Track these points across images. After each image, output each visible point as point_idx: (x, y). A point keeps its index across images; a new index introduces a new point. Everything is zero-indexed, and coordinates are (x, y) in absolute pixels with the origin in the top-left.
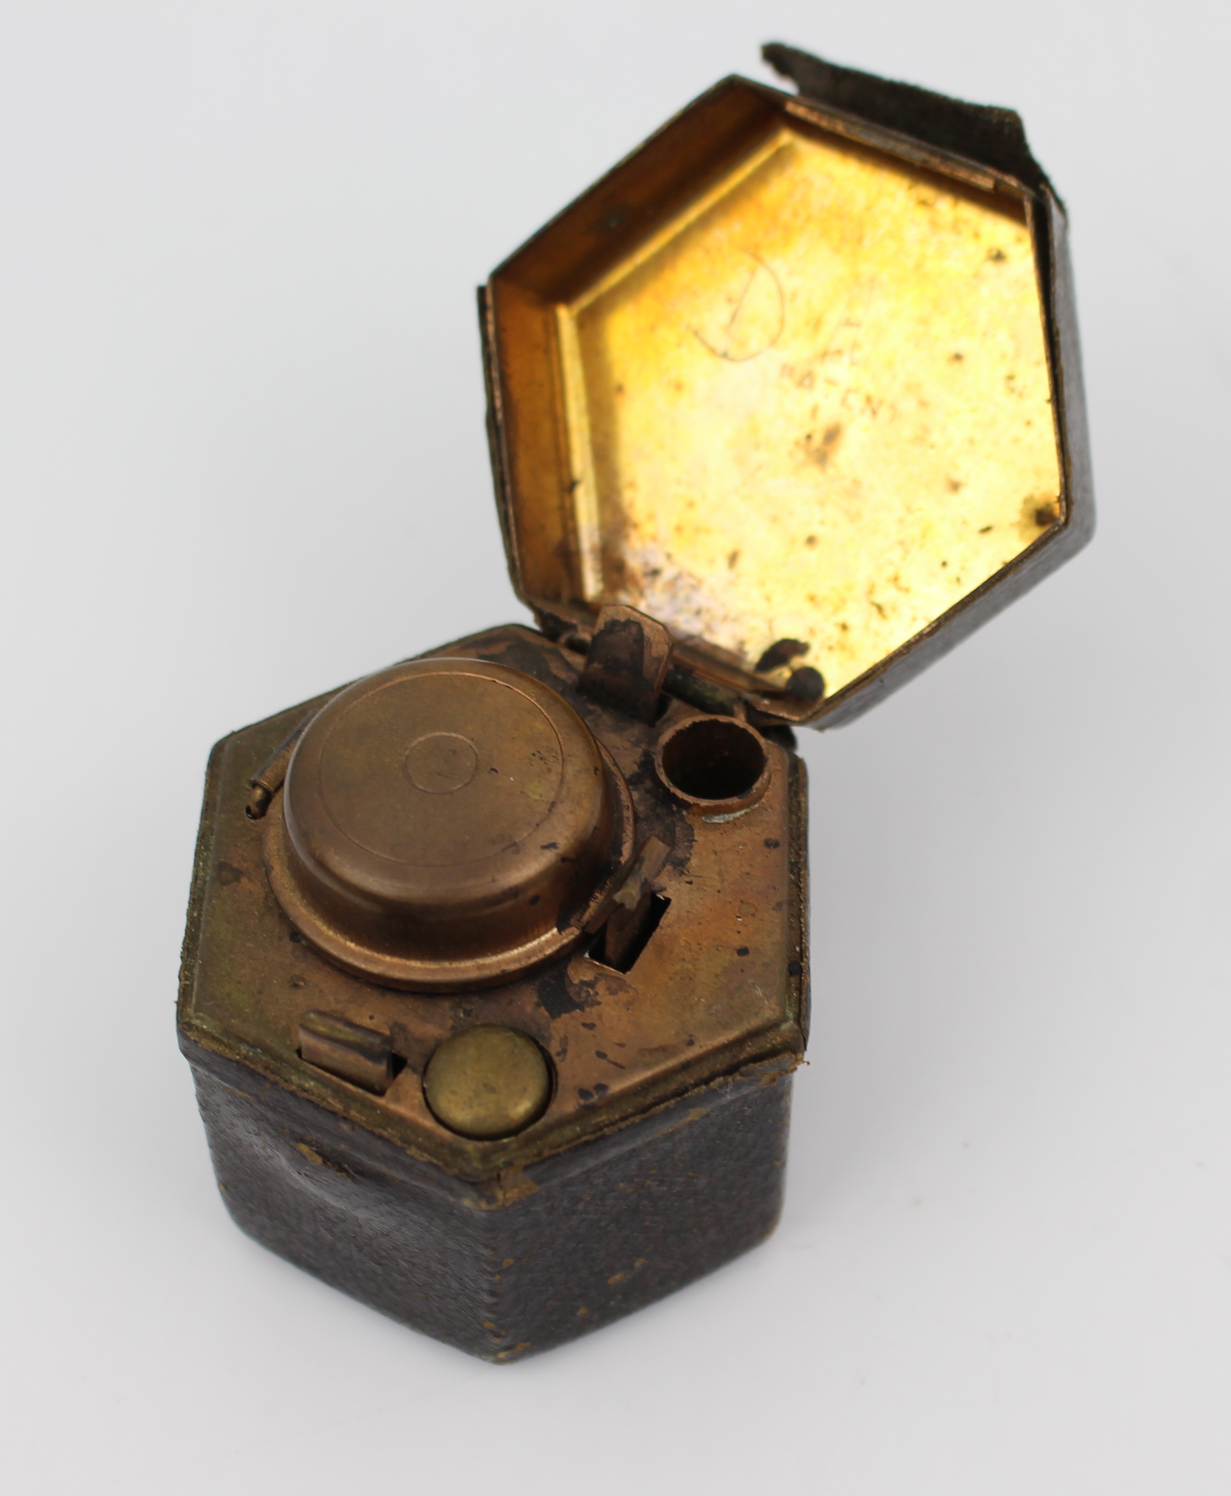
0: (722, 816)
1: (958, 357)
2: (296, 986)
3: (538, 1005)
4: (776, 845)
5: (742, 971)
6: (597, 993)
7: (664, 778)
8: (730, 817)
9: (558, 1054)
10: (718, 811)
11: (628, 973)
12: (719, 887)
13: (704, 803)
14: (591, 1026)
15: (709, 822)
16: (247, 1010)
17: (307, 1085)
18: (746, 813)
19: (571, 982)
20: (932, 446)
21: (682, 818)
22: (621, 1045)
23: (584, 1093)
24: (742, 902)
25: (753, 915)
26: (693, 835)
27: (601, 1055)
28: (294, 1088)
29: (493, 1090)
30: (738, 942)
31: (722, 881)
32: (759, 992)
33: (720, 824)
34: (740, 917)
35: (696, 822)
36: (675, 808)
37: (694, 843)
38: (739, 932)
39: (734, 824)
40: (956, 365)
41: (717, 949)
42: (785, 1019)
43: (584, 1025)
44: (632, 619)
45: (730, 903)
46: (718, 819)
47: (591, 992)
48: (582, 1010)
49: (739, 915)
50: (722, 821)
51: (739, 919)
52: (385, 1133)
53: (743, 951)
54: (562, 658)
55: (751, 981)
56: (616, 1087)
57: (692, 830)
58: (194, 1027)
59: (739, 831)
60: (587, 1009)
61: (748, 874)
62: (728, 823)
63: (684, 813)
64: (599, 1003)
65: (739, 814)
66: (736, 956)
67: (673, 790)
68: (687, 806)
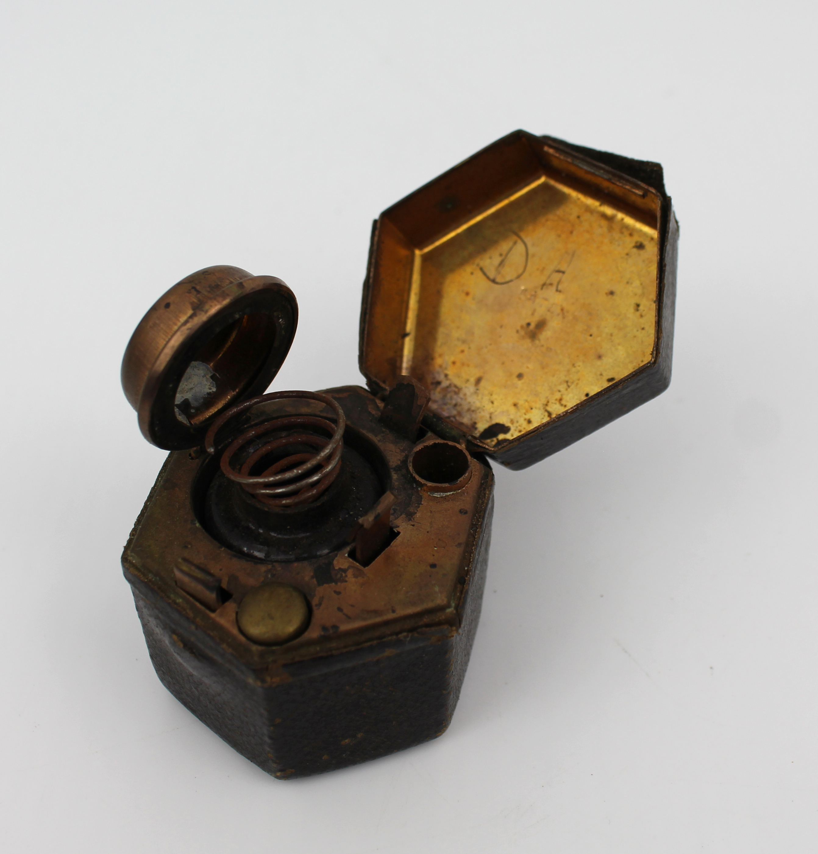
0: (439, 493)
2: (186, 547)
3: (312, 577)
4: (466, 513)
5: (430, 576)
6: (346, 576)
7: (411, 468)
8: (444, 495)
9: (316, 605)
10: (436, 490)
11: (366, 568)
12: (429, 530)
13: (429, 484)
14: (338, 593)
15: (431, 495)
16: (156, 556)
18: (453, 494)
19: (334, 568)
21: (418, 492)
22: (352, 606)
23: (324, 628)
24: (439, 539)
25: (444, 547)
26: (421, 501)
27: (340, 609)
29: (272, 618)
30: (432, 560)
31: (431, 527)
32: (437, 589)
33: (437, 497)
34: (436, 547)
35: (425, 495)
36: (415, 486)
37: (420, 505)
38: (434, 555)
39: (445, 498)
40: (610, 296)
41: (419, 563)
42: (449, 606)
43: (335, 592)
45: (433, 539)
46: (437, 495)
47: (344, 575)
48: (336, 583)
49: (436, 546)
50: (439, 496)
51: (435, 549)
53: (433, 566)
54: (376, 404)
55: (433, 582)
56: (344, 627)
57: (422, 498)
59: (447, 503)
60: (339, 584)
61: (446, 525)
62: (442, 497)
63: (418, 488)
64: (346, 581)
65: (449, 493)
66: (429, 568)
67: (418, 478)
68: (421, 485)
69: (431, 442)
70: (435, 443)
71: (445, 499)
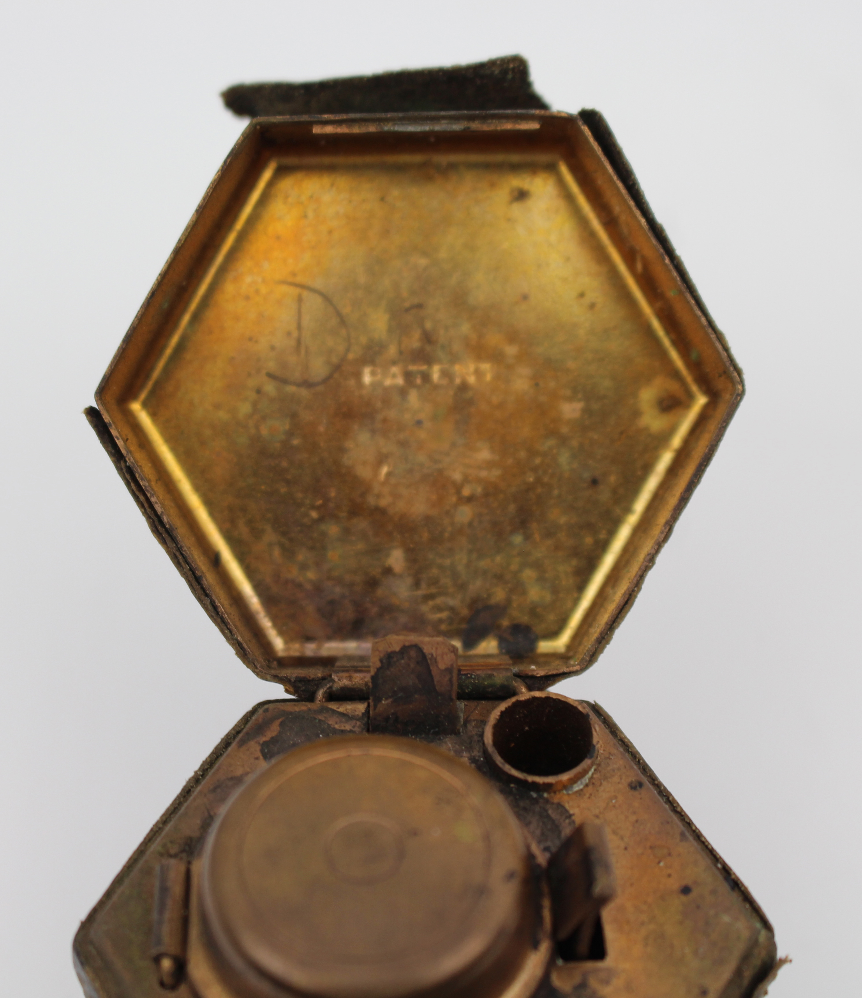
0: (579, 782)
4: (641, 785)
5: (698, 907)
6: (594, 991)
7: (515, 773)
8: (586, 780)
10: (574, 781)
11: (606, 959)
12: (623, 845)
13: (565, 777)
15: (571, 792)
18: (595, 770)
19: (564, 992)
21: (547, 801)
24: (651, 848)
25: (670, 855)
26: (567, 811)
30: (675, 884)
31: (622, 838)
32: (726, 918)
33: (582, 790)
34: (660, 862)
35: (563, 798)
36: (534, 795)
37: (573, 818)
38: (669, 875)
39: (592, 784)
41: (664, 900)
42: (759, 932)
44: (407, 644)
45: (643, 854)
46: (578, 786)
47: (589, 993)
49: (658, 861)
50: (581, 787)
51: (661, 864)
53: (686, 890)
54: (334, 712)
55: (712, 912)
57: (563, 807)
59: (602, 788)
61: (637, 821)
62: (587, 785)
63: (545, 795)
65: (590, 774)
66: (683, 898)
67: (531, 778)
68: (548, 787)
69: (495, 714)
70: (502, 713)
71: (594, 785)
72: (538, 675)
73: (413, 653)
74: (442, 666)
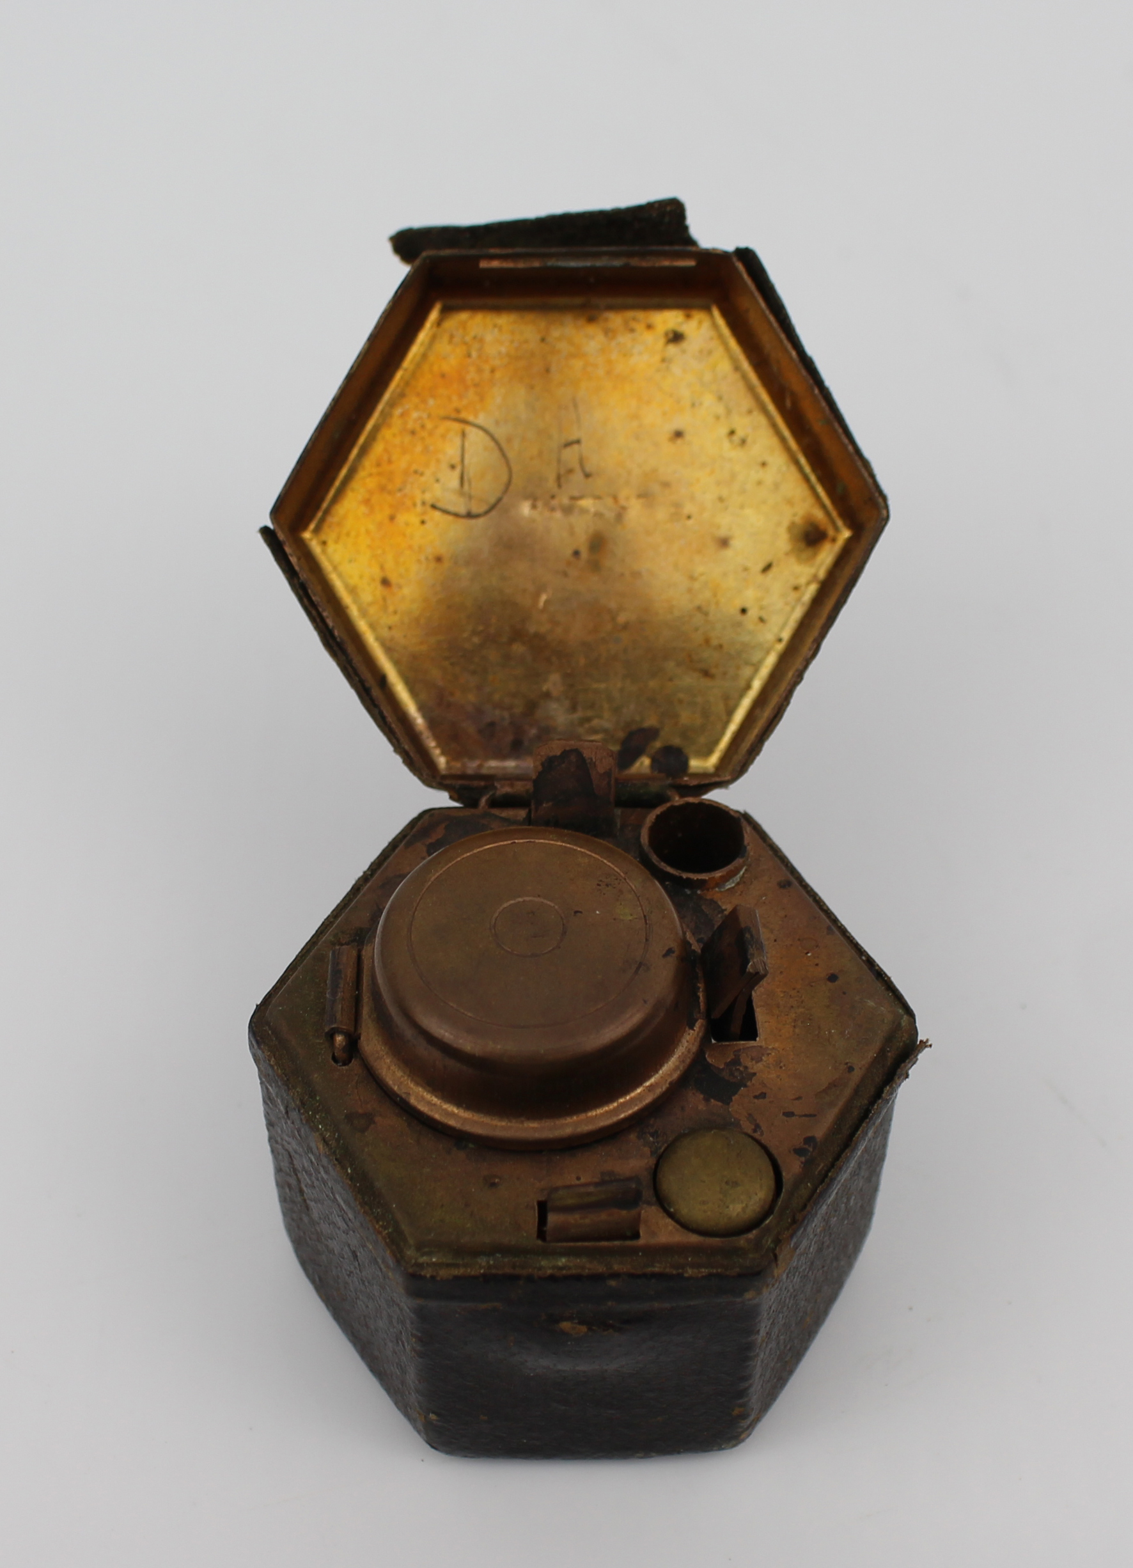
0: (731, 880)
1: (678, 434)
2: (493, 1185)
3: (707, 1100)
4: (788, 885)
5: (844, 993)
6: (746, 1068)
7: (670, 870)
8: (737, 878)
9: (755, 1131)
10: (725, 879)
11: (758, 1039)
12: (772, 937)
13: (718, 874)
14: (763, 1095)
15: (722, 890)
16: (469, 1225)
17: (560, 1264)
18: (746, 870)
19: (718, 1068)
20: (689, 517)
21: (700, 897)
22: (799, 1098)
23: (799, 1152)
24: (799, 940)
25: (817, 946)
26: (717, 905)
27: (789, 1114)
28: (549, 1272)
29: (735, 1184)
30: (822, 972)
31: (772, 931)
32: (871, 1003)
33: (733, 888)
34: (808, 953)
35: (715, 894)
36: (688, 892)
37: (725, 912)
38: (817, 965)
39: (742, 881)
40: (679, 441)
41: (812, 986)
42: (901, 1018)
43: (756, 1097)
44: (567, 749)
45: (791, 945)
46: (730, 884)
47: (741, 1069)
48: (745, 1086)
49: (806, 951)
50: (733, 885)
51: (809, 955)
52: (656, 1270)
53: (832, 978)
54: (496, 817)
55: (857, 998)
56: (820, 1131)
57: (716, 903)
58: (425, 1265)
59: (752, 887)
60: (749, 1083)
61: (786, 916)
62: (738, 884)
63: (699, 892)
64: (754, 1074)
65: (742, 873)
66: (829, 984)
67: (685, 875)
68: (702, 884)
69: (651, 818)
70: (658, 817)
71: (744, 882)
72: (691, 785)
73: (573, 758)
74: (601, 770)
